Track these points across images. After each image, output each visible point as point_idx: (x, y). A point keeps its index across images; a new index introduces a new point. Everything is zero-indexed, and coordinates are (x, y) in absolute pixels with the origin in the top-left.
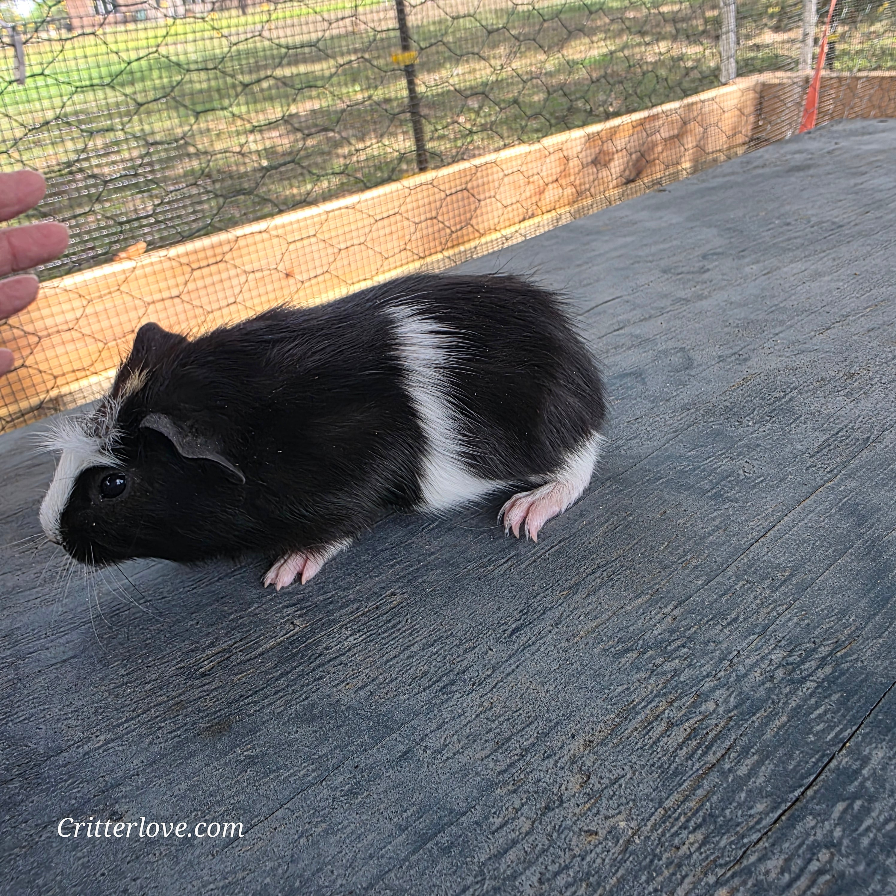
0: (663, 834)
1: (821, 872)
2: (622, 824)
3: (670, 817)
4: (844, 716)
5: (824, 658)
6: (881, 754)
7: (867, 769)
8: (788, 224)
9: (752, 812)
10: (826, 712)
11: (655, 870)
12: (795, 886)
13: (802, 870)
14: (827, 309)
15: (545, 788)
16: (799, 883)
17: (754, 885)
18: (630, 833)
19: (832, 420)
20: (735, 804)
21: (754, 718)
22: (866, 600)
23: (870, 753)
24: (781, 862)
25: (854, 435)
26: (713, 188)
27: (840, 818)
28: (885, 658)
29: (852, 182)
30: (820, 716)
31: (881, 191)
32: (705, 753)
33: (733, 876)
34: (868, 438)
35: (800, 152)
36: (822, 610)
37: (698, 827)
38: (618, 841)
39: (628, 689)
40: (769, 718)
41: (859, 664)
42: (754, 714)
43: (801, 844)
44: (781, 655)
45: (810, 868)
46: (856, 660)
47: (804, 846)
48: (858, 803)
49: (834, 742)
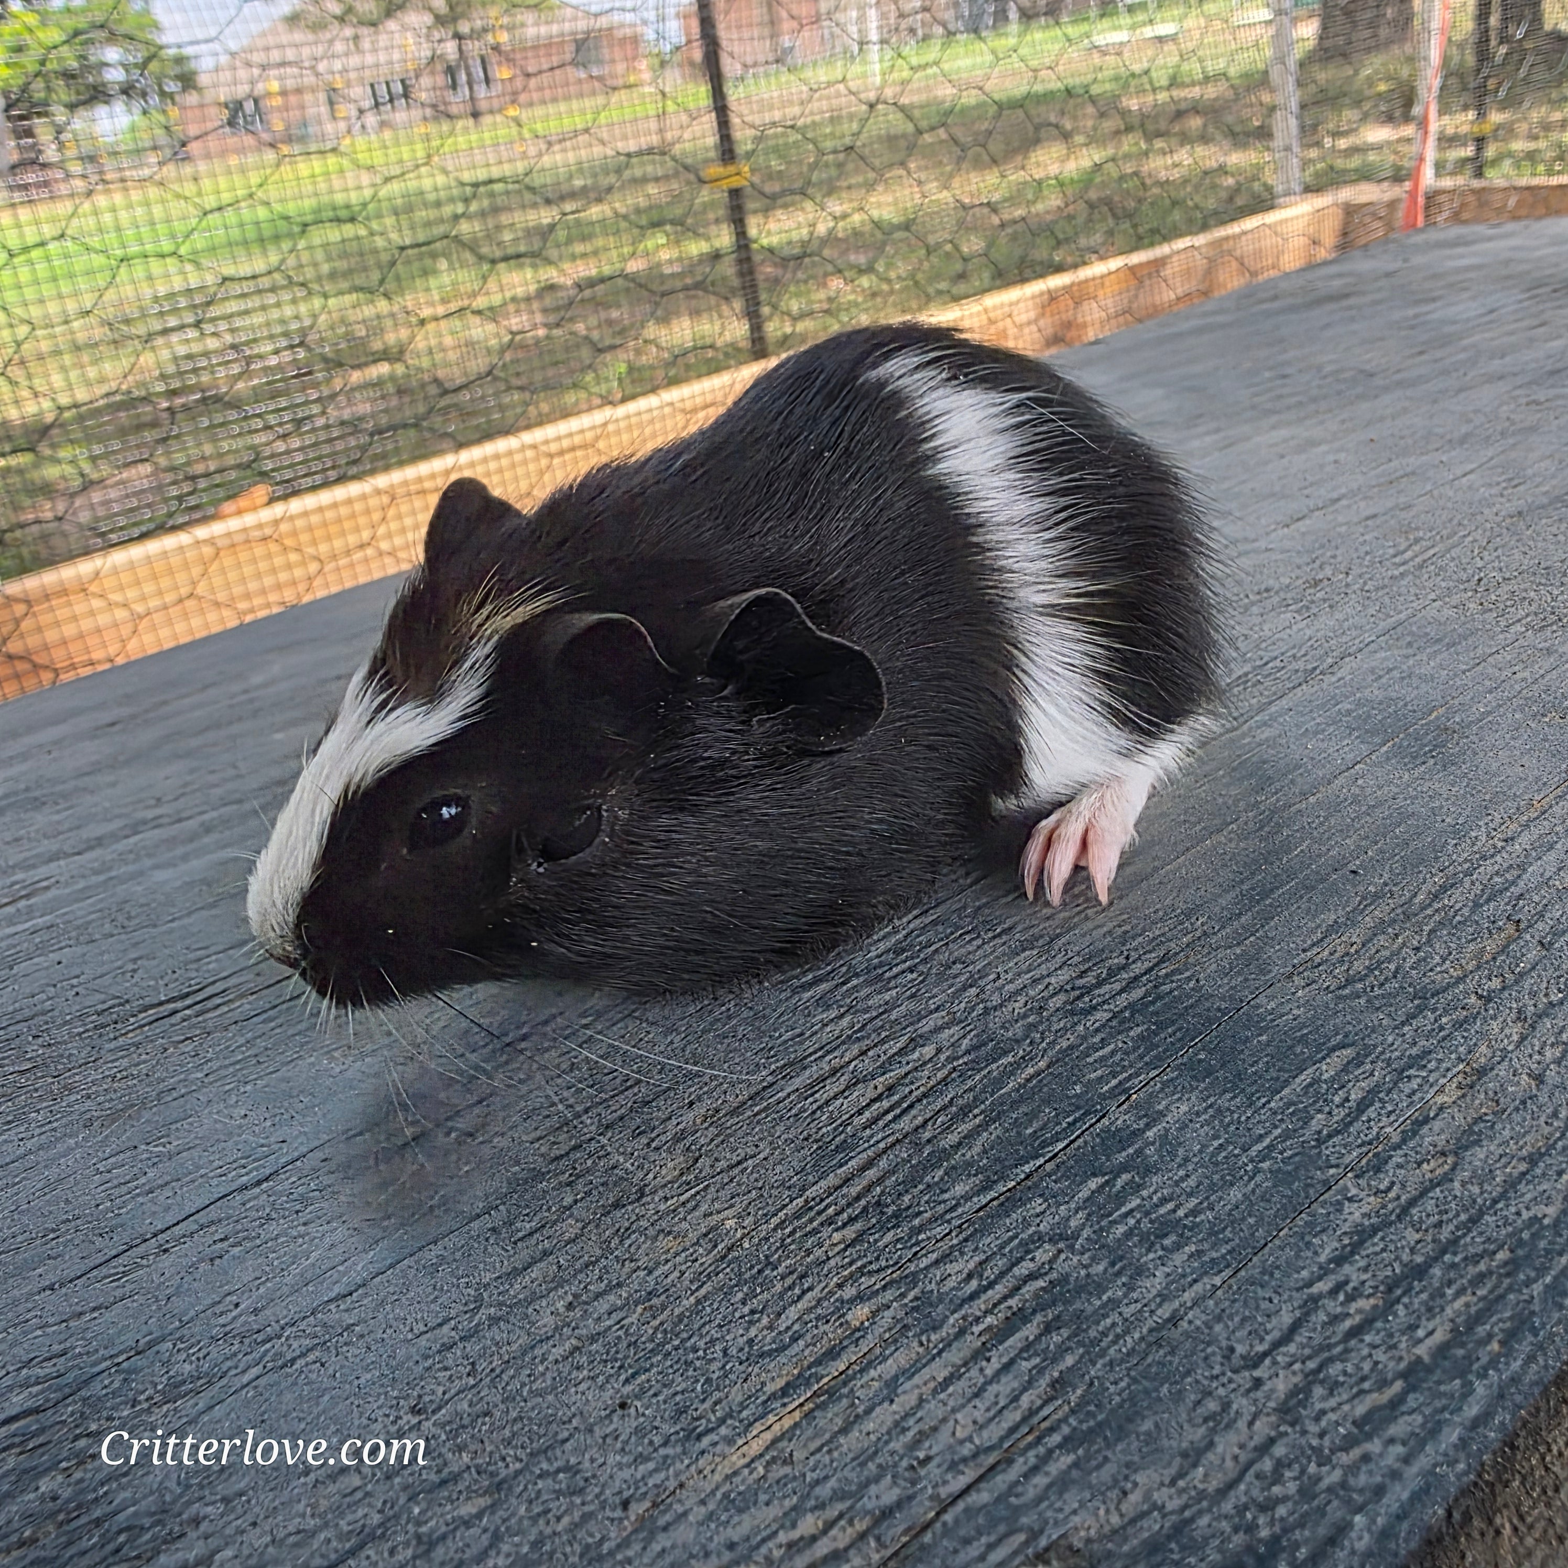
0: (792, 1234)
1: (1032, 1277)
2: (730, 1223)
3: (811, 1208)
4: (1141, 1057)
5: (1136, 978)
6: (1184, 1108)
7: (1155, 1130)
8: (1284, 377)
9: (946, 1196)
10: (1113, 1053)
11: (761, 1285)
12: (984, 1297)
13: (1002, 1274)
14: (1306, 492)
15: (622, 1178)
16: (990, 1292)
17: (916, 1298)
18: (739, 1235)
19: (1264, 645)
20: (921, 1187)
21: (994, 1066)
22: (1232, 894)
23: (1167, 1107)
24: (971, 1265)
25: (1295, 666)
26: (1180, 335)
27: (1087, 1200)
28: (1239, 973)
29: (1411, 312)
30: (1103, 1059)
31: (1455, 322)
32: (896, 1118)
33: (884, 1288)
34: (1315, 669)
35: (1340, 275)
36: (1155, 912)
37: (852, 1220)
38: (715, 1246)
39: (802, 1034)
40: (1017, 1066)
41: (1192, 984)
42: (995, 1060)
43: (1011, 1239)
44: (1067, 977)
45: (1016, 1271)
46: (1189, 979)
47: (1016, 1241)
48: (1125, 1177)
49: (1113, 1094)
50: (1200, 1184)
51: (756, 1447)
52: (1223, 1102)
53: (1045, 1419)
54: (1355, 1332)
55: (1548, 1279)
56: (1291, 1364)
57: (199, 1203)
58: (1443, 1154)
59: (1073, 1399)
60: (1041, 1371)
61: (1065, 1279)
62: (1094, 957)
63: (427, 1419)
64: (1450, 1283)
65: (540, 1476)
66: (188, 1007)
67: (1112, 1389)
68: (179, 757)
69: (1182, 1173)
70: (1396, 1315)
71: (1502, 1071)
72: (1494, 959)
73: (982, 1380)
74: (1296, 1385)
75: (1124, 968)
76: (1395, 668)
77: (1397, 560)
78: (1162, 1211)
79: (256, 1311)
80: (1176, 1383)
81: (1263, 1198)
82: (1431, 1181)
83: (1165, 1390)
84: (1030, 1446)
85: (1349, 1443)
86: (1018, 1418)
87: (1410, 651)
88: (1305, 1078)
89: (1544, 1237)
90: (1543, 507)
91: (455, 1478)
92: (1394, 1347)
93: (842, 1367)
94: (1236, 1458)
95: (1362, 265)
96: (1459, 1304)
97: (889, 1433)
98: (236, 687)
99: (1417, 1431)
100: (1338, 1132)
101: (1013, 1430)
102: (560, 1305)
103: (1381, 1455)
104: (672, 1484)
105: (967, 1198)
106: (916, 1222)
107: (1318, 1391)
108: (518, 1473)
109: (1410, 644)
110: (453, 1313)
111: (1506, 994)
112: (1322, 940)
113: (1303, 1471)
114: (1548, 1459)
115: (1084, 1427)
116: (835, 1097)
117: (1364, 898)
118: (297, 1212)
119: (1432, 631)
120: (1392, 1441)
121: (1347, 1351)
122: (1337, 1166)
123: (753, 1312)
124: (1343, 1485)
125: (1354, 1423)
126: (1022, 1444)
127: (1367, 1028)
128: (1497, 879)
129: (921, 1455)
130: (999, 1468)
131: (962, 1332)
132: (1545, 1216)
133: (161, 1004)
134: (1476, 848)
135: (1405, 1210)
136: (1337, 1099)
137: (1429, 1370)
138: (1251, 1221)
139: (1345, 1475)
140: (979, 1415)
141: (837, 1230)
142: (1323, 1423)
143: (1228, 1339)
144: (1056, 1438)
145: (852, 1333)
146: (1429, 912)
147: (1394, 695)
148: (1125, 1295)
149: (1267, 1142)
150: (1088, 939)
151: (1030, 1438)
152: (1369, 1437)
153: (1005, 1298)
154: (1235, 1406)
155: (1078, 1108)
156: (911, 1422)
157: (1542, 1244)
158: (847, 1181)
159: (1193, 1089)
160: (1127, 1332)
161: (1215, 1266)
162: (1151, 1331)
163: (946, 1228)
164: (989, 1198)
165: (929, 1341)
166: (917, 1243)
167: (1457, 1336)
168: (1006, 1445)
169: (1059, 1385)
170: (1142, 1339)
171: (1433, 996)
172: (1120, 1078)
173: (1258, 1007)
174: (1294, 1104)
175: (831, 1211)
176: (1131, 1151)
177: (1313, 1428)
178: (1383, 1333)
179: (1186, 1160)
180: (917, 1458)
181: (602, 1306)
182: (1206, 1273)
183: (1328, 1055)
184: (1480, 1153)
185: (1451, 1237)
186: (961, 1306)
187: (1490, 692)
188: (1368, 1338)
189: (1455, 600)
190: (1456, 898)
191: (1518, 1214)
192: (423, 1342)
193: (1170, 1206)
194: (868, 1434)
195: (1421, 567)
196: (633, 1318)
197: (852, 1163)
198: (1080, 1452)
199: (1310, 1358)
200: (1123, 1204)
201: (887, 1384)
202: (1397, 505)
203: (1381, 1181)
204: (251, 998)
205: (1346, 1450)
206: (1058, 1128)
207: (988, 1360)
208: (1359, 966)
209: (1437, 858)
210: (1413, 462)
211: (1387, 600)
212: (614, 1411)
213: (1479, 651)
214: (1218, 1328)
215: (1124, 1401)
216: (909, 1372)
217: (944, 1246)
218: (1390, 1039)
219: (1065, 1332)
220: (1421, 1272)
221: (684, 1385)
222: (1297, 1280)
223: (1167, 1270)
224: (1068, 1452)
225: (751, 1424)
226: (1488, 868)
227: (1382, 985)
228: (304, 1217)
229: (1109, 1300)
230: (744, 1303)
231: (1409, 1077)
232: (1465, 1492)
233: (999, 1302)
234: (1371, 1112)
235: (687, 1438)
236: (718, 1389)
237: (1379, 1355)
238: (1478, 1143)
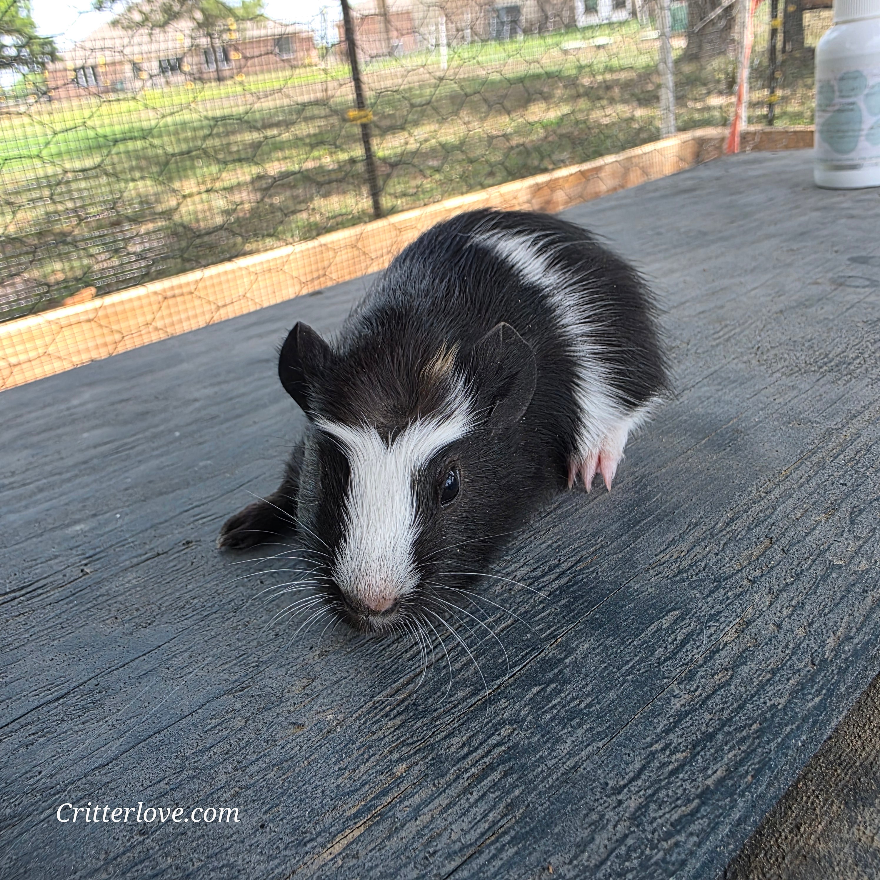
0: (365, 723)
1: (498, 744)
2: (329, 717)
3: (376, 708)
4: (564, 617)
5: (563, 573)
6: (586, 646)
7: (570, 658)
8: (659, 234)
9: (453, 699)
10: (549, 615)
11: (346, 753)
12: (471, 757)
13: (481, 744)
16: (474, 754)
17: (433, 759)
18: (334, 724)
20: (439, 694)
21: (483, 623)
22: (618, 524)
23: (577, 646)
24: (465, 739)
27: (531, 699)
28: (620, 569)
30: (542, 618)
33: (415, 753)
36: (576, 534)
37: (399, 714)
38: (321, 731)
40: (496, 623)
41: (594, 575)
42: (483, 620)
43: (488, 723)
44: (525, 572)
45: (490, 741)
46: (593, 572)
47: (490, 724)
48: (553, 686)
49: (547, 639)
50: (593, 689)
51: (338, 848)
52: (608, 642)
53: (502, 827)
54: (674, 772)
55: (780, 740)
56: (638, 792)
57: (21, 713)
58: (726, 670)
59: (518, 815)
60: (500, 798)
61: (516, 745)
62: (541, 560)
63: (148, 838)
64: (726, 744)
65: (212, 870)
66: (23, 595)
67: (540, 808)
68: (26, 448)
69: (584, 683)
70: (697, 761)
71: (759, 622)
72: (758, 559)
73: (467, 805)
74: (640, 804)
75: (557, 566)
76: (711, 396)
77: (716, 336)
78: (572, 705)
79: (51, 776)
80: (575, 804)
81: (628, 697)
82: (719, 685)
83: (569, 808)
84: (492, 843)
85: (668, 835)
86: (486, 827)
87: (720, 387)
88: (653, 627)
89: (778, 716)
90: (794, 308)
91: (163, 872)
92: (695, 780)
93: (390, 800)
94: (606, 846)
95: (704, 173)
96: (730, 755)
97: (413, 838)
98: (63, 407)
99: (705, 828)
100: (670, 658)
101: (483, 834)
102: (230, 768)
103: (685, 843)
104: (288, 872)
105: (464, 699)
106: (435, 714)
107: (653, 806)
108: (199, 869)
109: (719, 384)
110: (167, 774)
111: (763, 579)
112: (666, 549)
113: (642, 853)
114: (779, 840)
115: (523, 831)
116: (393, 643)
117: (689, 526)
118: (79, 716)
119: (732, 376)
120: (691, 834)
121: (669, 783)
122: (668, 678)
123: (340, 769)
124: (664, 860)
125: (672, 825)
126: (488, 842)
127: (688, 598)
128: (761, 514)
129: (431, 850)
130: (474, 856)
131: (458, 777)
132: (779, 704)
133: (7, 593)
134: (750, 497)
135: (704, 702)
136: (670, 640)
137: (713, 793)
138: (621, 710)
139: (666, 854)
140: (465, 826)
141: (390, 720)
142: (655, 825)
143: (605, 778)
144: (507, 838)
145: (396, 780)
146: (724, 533)
147: (710, 411)
148: (549, 754)
149: (631, 664)
150: (538, 550)
151: (493, 838)
152: (679, 832)
153: (483, 757)
154: (607, 817)
155: (528, 647)
156: (426, 831)
157: (777, 720)
158: (397, 691)
159: (592, 635)
160: (549, 775)
161: (599, 736)
162: (562, 774)
163: (451, 718)
164: (476, 699)
165: (439, 783)
166: (435, 727)
167: (729, 774)
168: (478, 844)
169: (511, 807)
170: (558, 779)
171: (724, 580)
172: (552, 629)
173: (628, 588)
174: (646, 642)
175: (387, 709)
176: (556, 670)
177: (649, 828)
178: (689, 773)
179: (586, 675)
180: (429, 852)
181: (254, 769)
182: (594, 741)
183: (666, 614)
184: (746, 669)
185: (729, 717)
186: (458, 763)
187: (762, 410)
188: (681, 776)
189: (745, 358)
190: (739, 525)
191: (765, 703)
192: (149, 792)
193: (577, 702)
194: (402, 839)
195: (728, 340)
196: (272, 775)
197: (401, 681)
198: (520, 845)
199: (649, 788)
200: (551, 701)
201: (414, 810)
202: (716, 307)
203: (692, 686)
204: (60, 589)
205: (666, 840)
206: (516, 659)
207: (471, 794)
208: (685, 564)
209: (730, 503)
210: (726, 282)
211: (708, 359)
212: (257, 830)
213: (757, 387)
214: (599, 772)
215: (545, 815)
216: (426, 803)
217: (450, 728)
218: (700, 605)
219: (515, 776)
220: (711, 737)
221: (298, 814)
222: (644, 744)
223: (573, 739)
224: (514, 846)
225: (335, 836)
226: (756, 508)
227: (697, 574)
228: (84, 719)
229: (541, 757)
230: (335, 764)
231: (709, 627)
232: (734, 861)
233: (479, 760)
234: (688, 647)
235: (299, 844)
236: (318, 815)
237: (687, 785)
238: (745, 663)
